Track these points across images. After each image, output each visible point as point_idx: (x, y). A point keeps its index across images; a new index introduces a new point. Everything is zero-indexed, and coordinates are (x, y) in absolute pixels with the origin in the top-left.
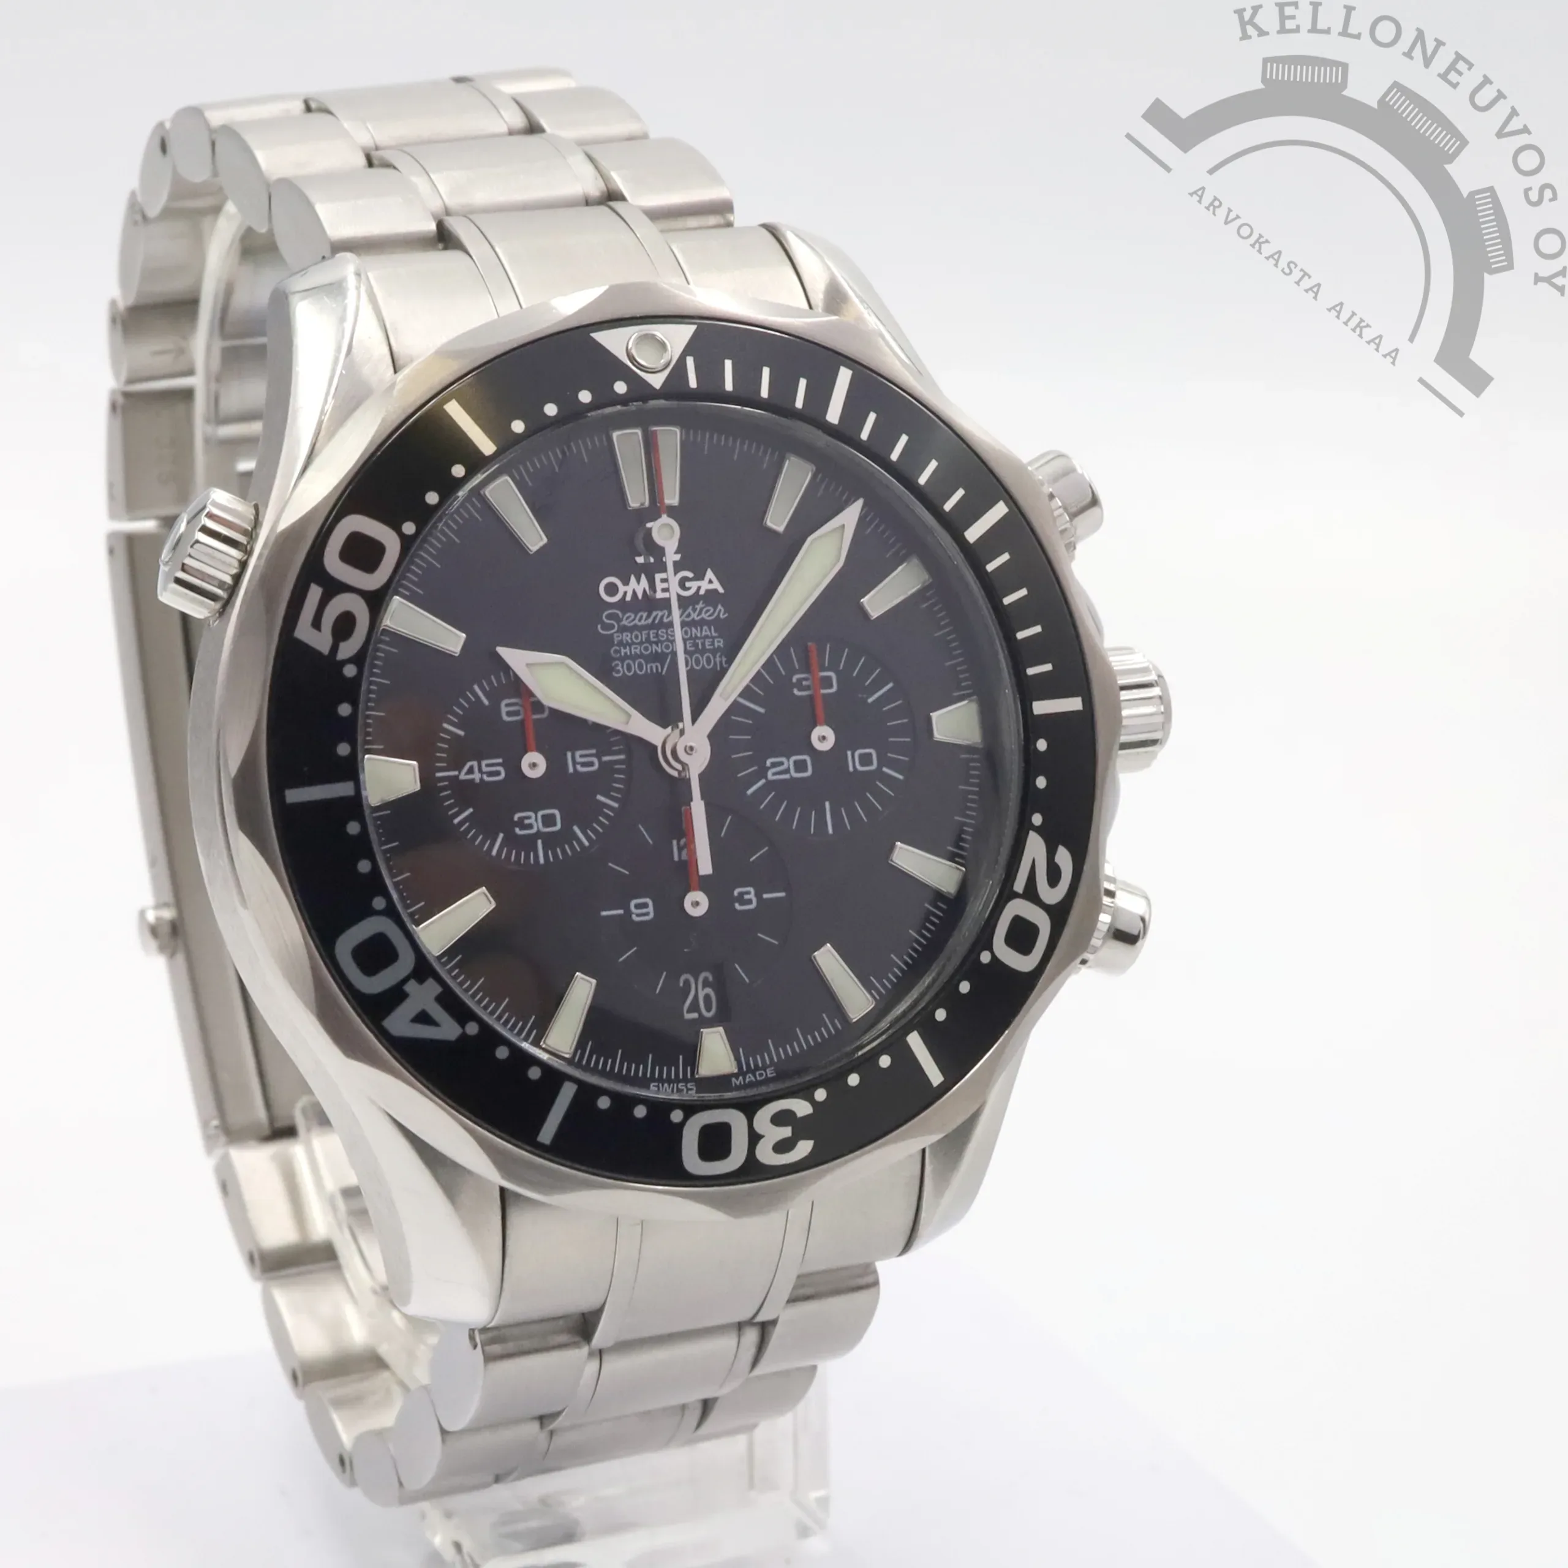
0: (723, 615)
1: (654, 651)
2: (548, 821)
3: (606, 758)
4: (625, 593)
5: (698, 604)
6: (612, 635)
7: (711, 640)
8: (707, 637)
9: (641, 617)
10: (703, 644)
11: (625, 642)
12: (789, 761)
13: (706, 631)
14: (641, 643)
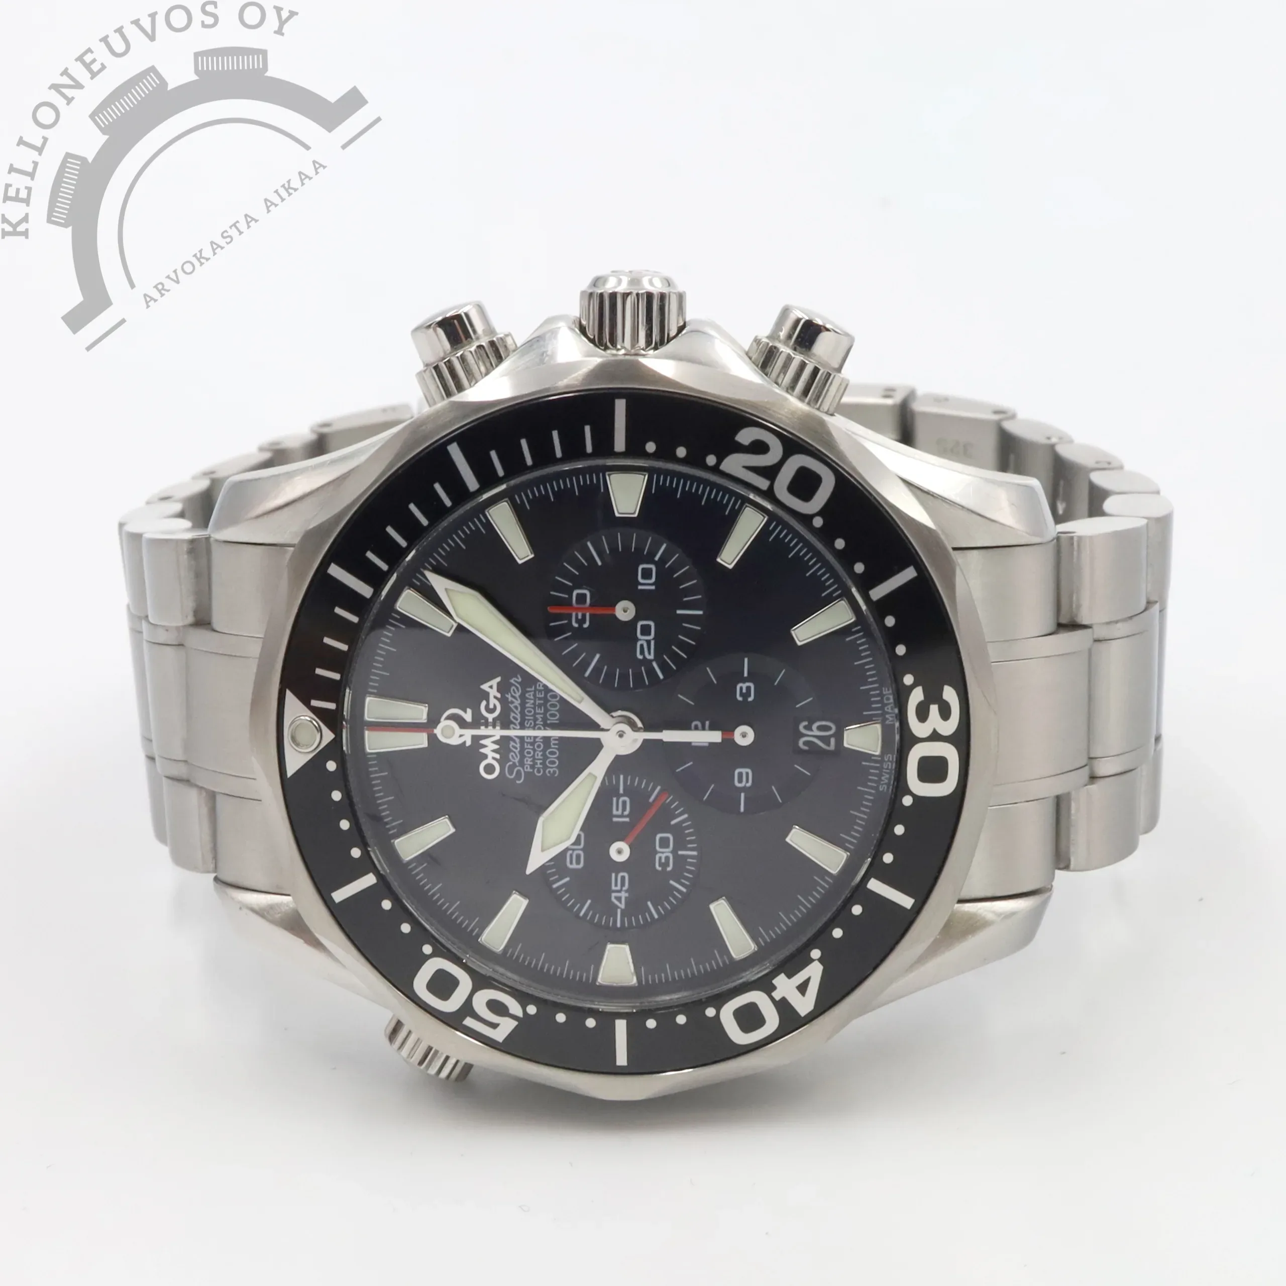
0: (518, 678)
1: (542, 740)
2: (664, 843)
3: (621, 791)
4: (494, 758)
5: (508, 698)
6: (525, 772)
7: (537, 692)
8: (534, 695)
9: (513, 746)
10: (540, 699)
11: (531, 763)
12: (640, 640)
13: (530, 695)
14: (534, 750)
